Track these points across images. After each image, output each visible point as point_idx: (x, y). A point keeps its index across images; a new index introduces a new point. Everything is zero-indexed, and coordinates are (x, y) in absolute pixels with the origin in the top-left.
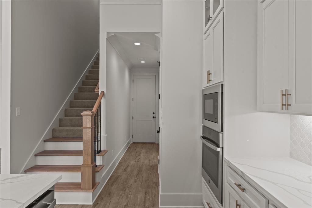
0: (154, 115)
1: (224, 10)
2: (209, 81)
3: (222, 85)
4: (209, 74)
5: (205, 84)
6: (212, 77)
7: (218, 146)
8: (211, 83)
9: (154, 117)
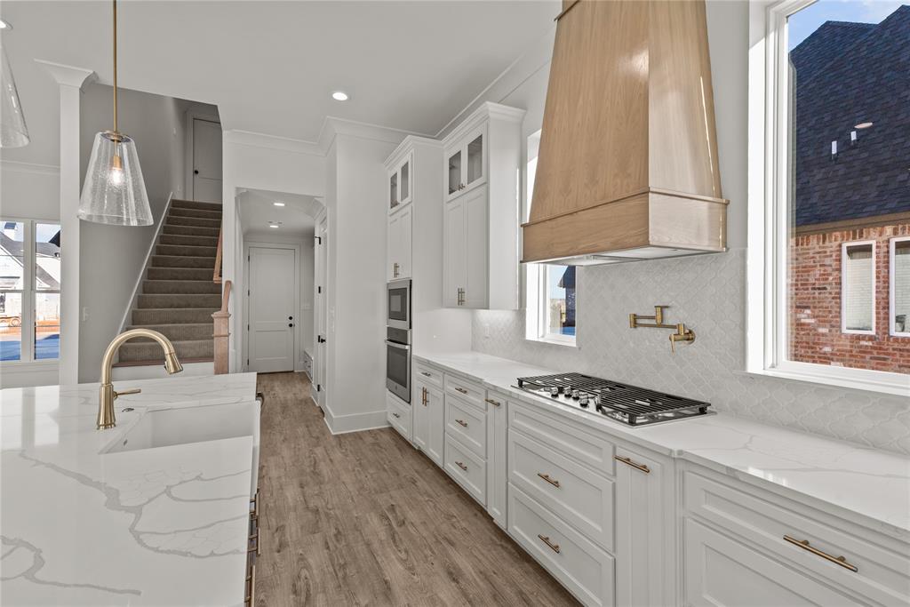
0: (291, 322)
1: (413, 204)
2: (396, 274)
3: (411, 281)
4: (396, 267)
5: (390, 277)
6: (400, 271)
7: (406, 344)
8: (399, 277)
9: (291, 325)
